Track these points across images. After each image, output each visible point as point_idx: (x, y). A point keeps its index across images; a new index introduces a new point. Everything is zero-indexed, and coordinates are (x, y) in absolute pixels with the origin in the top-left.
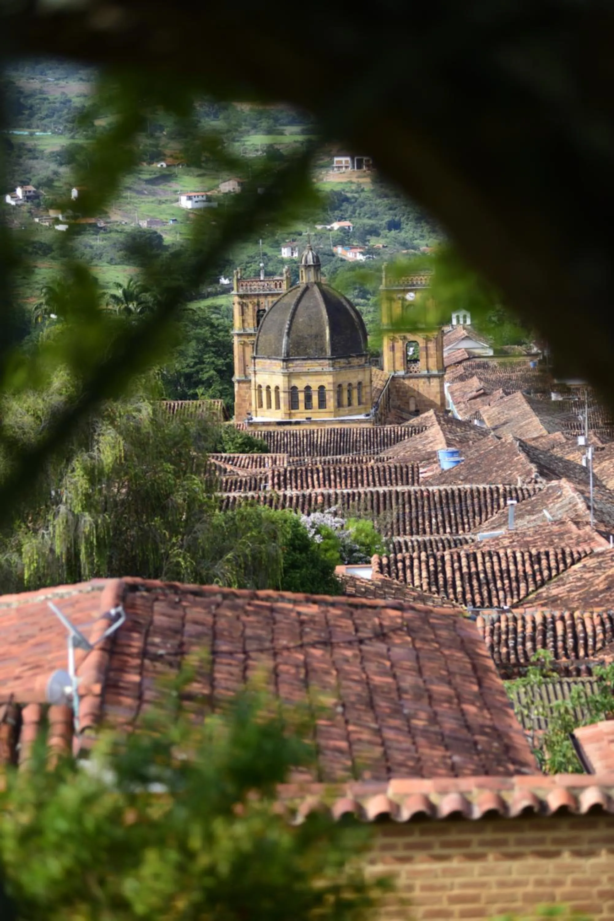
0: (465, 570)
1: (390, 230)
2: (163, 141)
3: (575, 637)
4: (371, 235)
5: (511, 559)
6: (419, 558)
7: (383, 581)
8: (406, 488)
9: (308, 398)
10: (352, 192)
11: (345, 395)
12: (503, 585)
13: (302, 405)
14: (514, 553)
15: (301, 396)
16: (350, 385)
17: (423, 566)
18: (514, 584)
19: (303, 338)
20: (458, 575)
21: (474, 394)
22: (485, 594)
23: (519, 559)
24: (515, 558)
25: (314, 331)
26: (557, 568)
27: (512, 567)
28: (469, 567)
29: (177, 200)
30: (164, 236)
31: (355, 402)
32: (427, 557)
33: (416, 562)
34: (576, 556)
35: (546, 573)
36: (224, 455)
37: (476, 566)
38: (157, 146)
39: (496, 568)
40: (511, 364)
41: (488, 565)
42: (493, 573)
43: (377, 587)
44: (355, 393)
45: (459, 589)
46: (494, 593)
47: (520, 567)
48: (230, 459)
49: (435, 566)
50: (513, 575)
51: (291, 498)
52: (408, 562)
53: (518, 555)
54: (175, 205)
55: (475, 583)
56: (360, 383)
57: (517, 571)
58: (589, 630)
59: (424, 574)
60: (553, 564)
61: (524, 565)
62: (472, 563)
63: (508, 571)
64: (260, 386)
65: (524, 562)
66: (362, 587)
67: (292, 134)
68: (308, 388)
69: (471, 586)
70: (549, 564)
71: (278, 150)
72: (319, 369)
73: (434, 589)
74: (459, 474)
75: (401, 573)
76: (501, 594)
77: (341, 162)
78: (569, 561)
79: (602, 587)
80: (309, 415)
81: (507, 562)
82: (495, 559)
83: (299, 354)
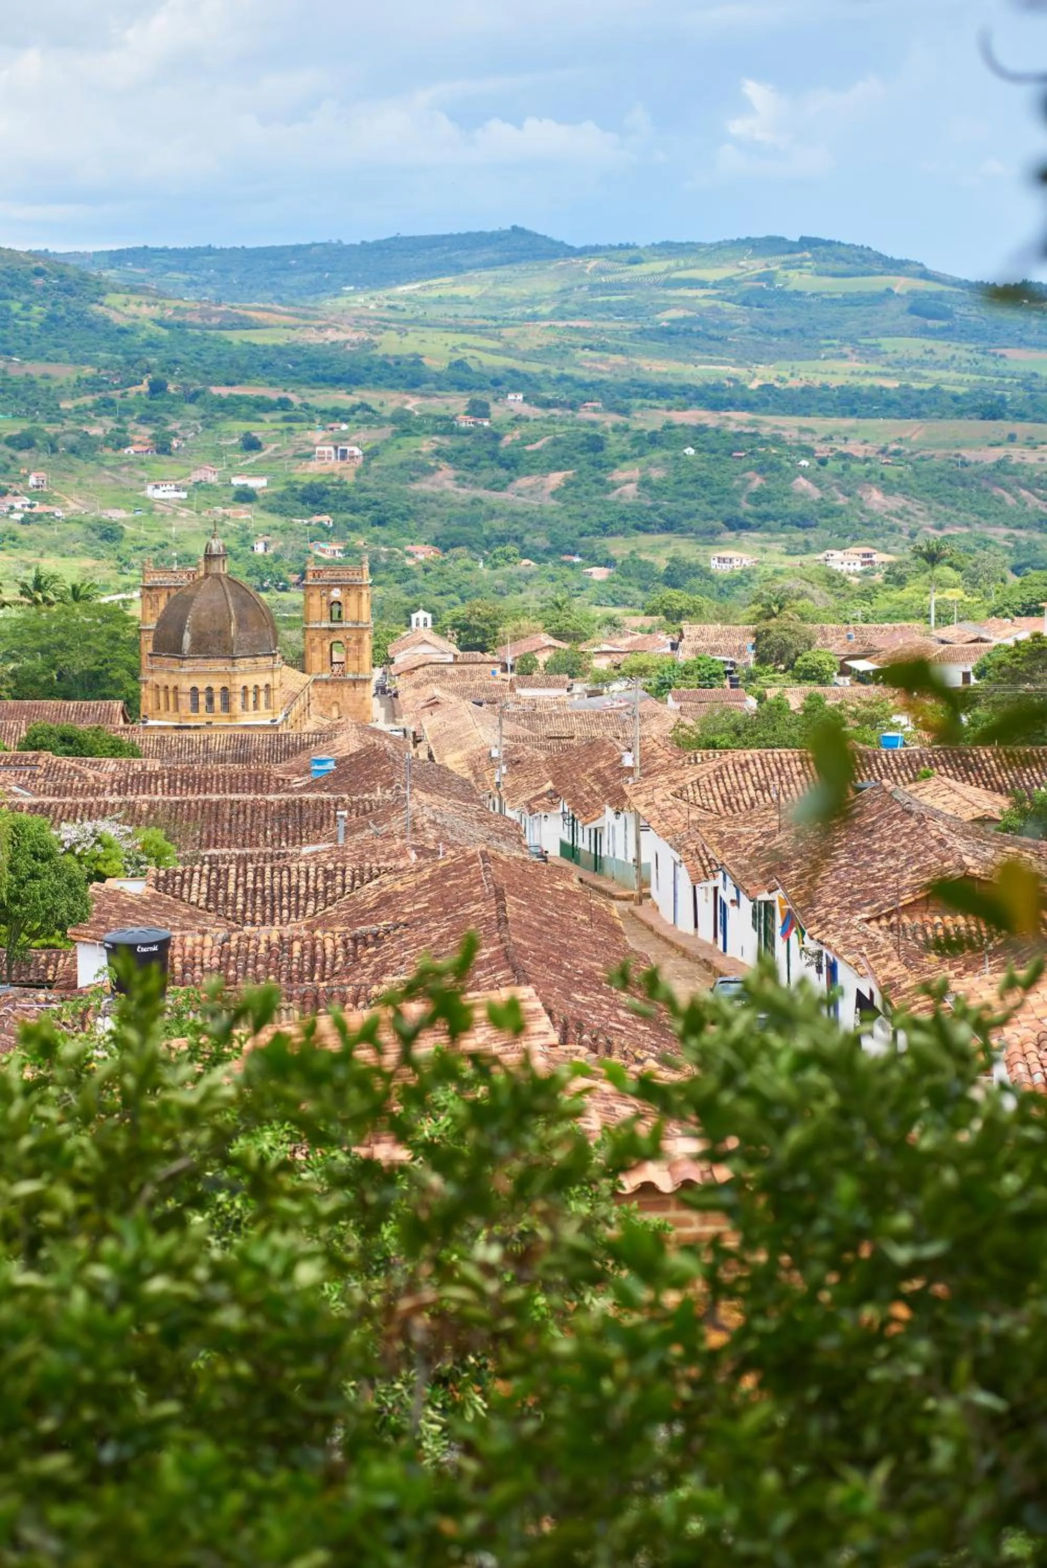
0: (249, 885)
1: (373, 525)
2: (132, 426)
3: (313, 959)
4: (353, 531)
5: (303, 875)
6: (200, 872)
7: (153, 896)
8: (209, 796)
9: (210, 700)
10: (333, 484)
11: (251, 697)
12: (290, 902)
13: (202, 708)
14: (307, 868)
15: (202, 699)
16: (256, 687)
17: (204, 880)
18: (302, 902)
19: (206, 634)
20: (241, 890)
21: (423, 704)
22: (268, 912)
23: (312, 874)
24: (307, 873)
25: (217, 627)
26: (352, 885)
27: (303, 883)
28: (255, 882)
29: (144, 489)
30: (126, 526)
31: (262, 704)
32: (210, 871)
33: (196, 876)
34: (375, 871)
35: (339, 890)
36: (89, 759)
37: (263, 882)
38: (123, 431)
39: (285, 883)
40: (471, 672)
41: (277, 880)
42: (281, 889)
43: (145, 903)
44: (262, 696)
45: (240, 907)
46: (278, 911)
47: (311, 884)
48: (95, 765)
49: (218, 881)
50: (302, 891)
51: (113, 805)
52: (187, 876)
53: (312, 870)
54: (141, 494)
55: (259, 901)
56: (267, 686)
57: (307, 888)
58: (329, 951)
59: (204, 889)
60: (348, 881)
61: (315, 881)
62: (259, 879)
63: (298, 887)
64: (157, 686)
65: (317, 877)
66: (126, 901)
67: (272, 421)
68: (210, 689)
69: (254, 904)
70: (343, 880)
71: (255, 438)
72: (222, 668)
73: (211, 906)
74: (326, 784)
75: (177, 888)
76: (285, 912)
77: (323, 452)
78: (366, 877)
79: (371, 905)
80: (210, 720)
81: (299, 876)
82: (285, 873)
83: (200, 652)
